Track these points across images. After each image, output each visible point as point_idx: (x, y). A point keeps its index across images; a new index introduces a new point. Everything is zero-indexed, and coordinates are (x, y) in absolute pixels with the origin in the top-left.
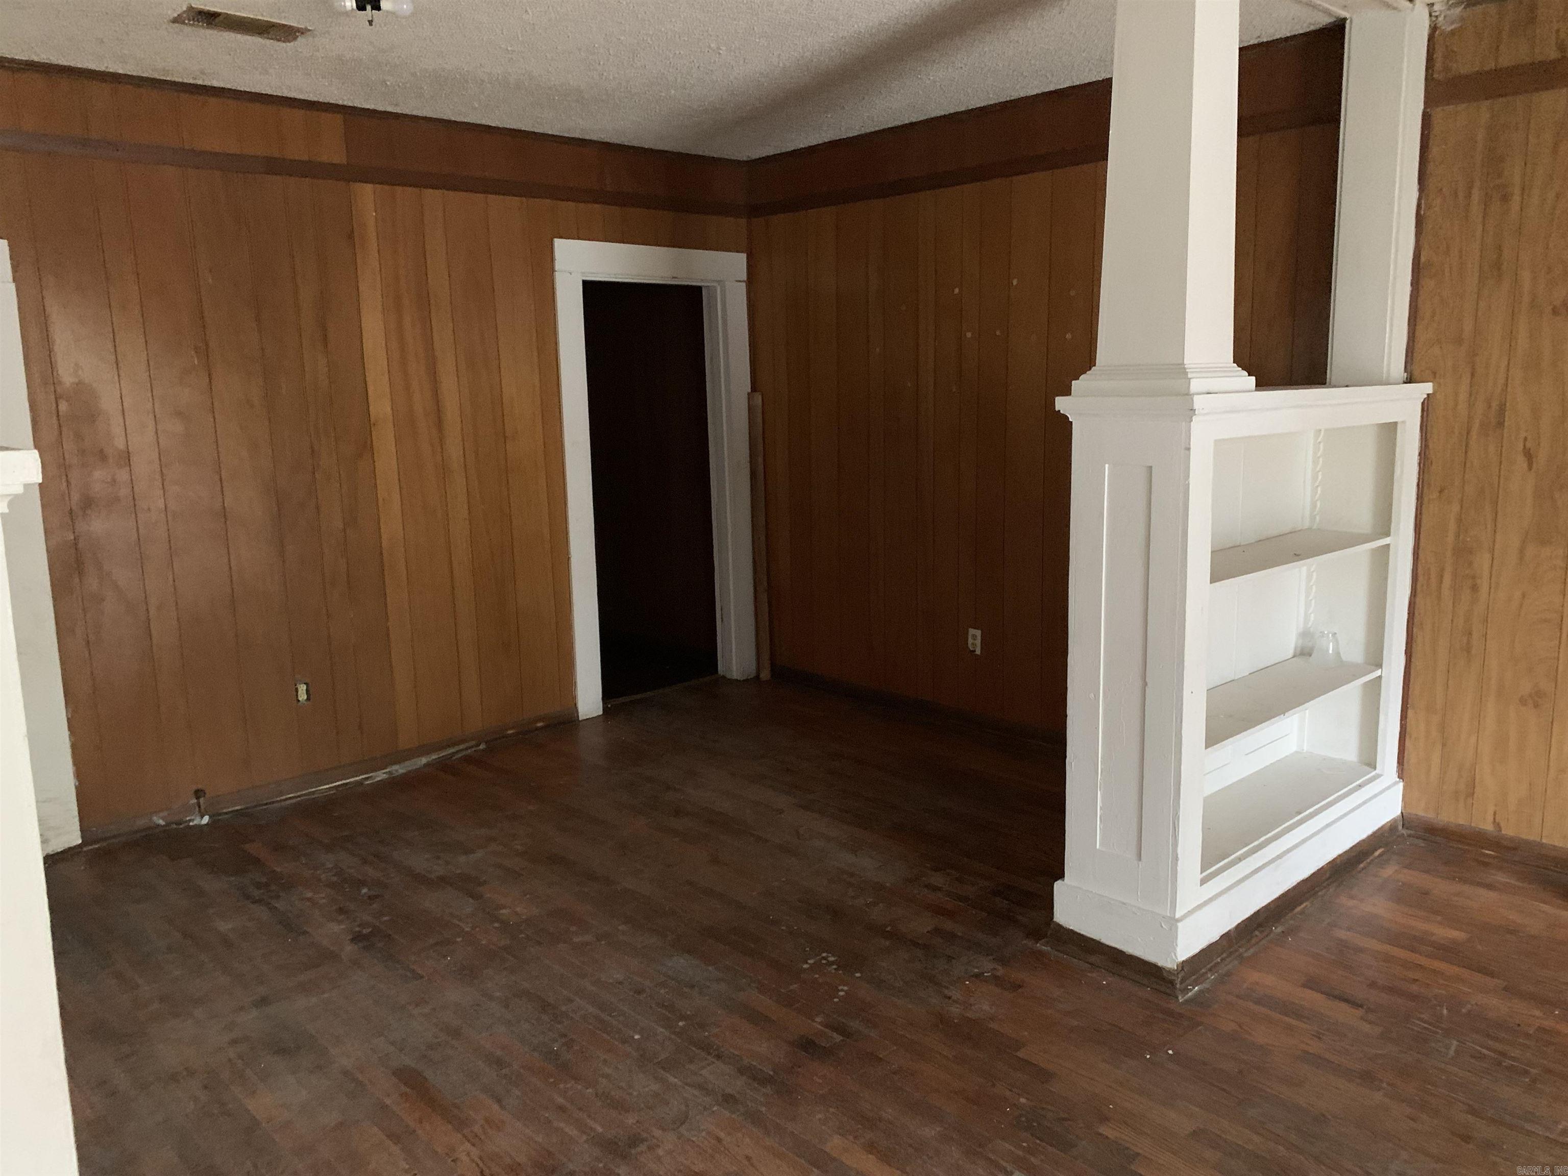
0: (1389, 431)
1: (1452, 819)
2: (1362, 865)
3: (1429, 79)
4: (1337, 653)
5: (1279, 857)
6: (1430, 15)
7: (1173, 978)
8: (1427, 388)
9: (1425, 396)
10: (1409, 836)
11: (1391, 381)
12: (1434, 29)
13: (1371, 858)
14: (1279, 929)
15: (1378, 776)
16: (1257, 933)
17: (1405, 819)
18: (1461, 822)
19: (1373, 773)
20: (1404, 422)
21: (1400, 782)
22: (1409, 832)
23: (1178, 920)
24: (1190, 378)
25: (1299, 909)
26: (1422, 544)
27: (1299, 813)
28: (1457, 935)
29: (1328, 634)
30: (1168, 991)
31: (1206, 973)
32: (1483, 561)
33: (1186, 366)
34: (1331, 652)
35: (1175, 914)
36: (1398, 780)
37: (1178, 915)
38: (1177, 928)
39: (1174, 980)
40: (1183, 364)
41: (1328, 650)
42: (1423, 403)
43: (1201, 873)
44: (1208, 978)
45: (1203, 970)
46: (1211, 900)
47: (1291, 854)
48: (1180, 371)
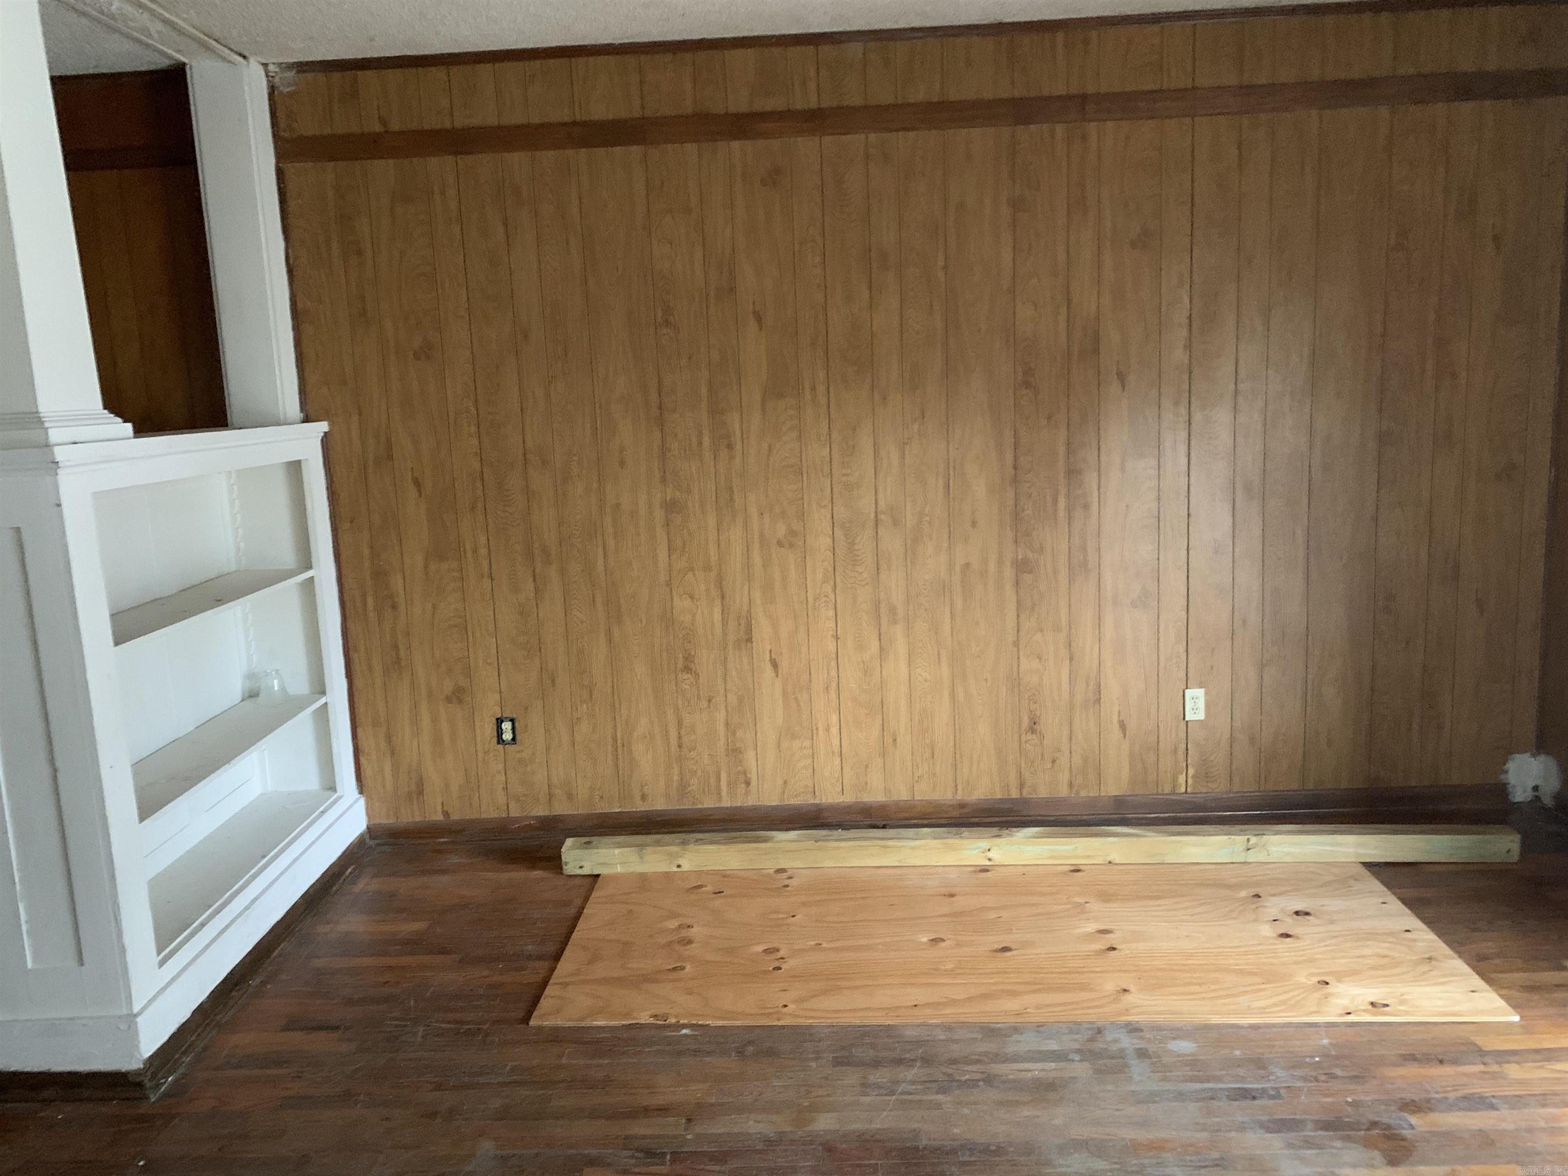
0: (295, 468)
1: (410, 820)
2: (334, 888)
3: (275, 135)
4: (283, 689)
5: (247, 908)
6: (267, 76)
7: (141, 1078)
8: (323, 427)
9: (322, 434)
10: (378, 845)
11: (289, 421)
12: (272, 90)
13: (344, 877)
14: (258, 980)
15: (340, 797)
16: (234, 993)
17: (371, 831)
18: (418, 819)
19: (335, 796)
20: (307, 459)
21: (360, 798)
22: (376, 841)
23: (136, 1016)
24: (47, 428)
25: (276, 953)
26: (344, 572)
27: (264, 857)
28: (418, 926)
29: (271, 672)
30: (138, 1095)
31: (180, 1058)
32: (397, 582)
33: (41, 415)
34: (276, 688)
35: (131, 1009)
36: (359, 796)
37: (136, 1010)
38: (136, 1023)
39: (143, 1081)
40: (37, 412)
41: (273, 687)
42: (322, 440)
43: (159, 954)
44: (183, 1062)
45: (177, 1056)
46: (174, 979)
47: (258, 901)
48: (35, 420)
